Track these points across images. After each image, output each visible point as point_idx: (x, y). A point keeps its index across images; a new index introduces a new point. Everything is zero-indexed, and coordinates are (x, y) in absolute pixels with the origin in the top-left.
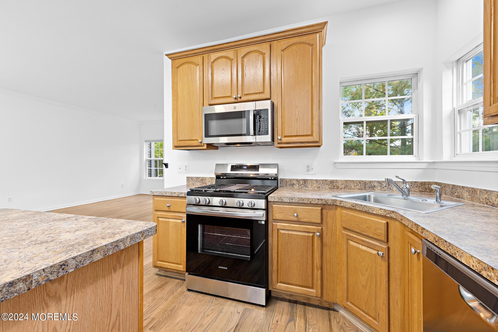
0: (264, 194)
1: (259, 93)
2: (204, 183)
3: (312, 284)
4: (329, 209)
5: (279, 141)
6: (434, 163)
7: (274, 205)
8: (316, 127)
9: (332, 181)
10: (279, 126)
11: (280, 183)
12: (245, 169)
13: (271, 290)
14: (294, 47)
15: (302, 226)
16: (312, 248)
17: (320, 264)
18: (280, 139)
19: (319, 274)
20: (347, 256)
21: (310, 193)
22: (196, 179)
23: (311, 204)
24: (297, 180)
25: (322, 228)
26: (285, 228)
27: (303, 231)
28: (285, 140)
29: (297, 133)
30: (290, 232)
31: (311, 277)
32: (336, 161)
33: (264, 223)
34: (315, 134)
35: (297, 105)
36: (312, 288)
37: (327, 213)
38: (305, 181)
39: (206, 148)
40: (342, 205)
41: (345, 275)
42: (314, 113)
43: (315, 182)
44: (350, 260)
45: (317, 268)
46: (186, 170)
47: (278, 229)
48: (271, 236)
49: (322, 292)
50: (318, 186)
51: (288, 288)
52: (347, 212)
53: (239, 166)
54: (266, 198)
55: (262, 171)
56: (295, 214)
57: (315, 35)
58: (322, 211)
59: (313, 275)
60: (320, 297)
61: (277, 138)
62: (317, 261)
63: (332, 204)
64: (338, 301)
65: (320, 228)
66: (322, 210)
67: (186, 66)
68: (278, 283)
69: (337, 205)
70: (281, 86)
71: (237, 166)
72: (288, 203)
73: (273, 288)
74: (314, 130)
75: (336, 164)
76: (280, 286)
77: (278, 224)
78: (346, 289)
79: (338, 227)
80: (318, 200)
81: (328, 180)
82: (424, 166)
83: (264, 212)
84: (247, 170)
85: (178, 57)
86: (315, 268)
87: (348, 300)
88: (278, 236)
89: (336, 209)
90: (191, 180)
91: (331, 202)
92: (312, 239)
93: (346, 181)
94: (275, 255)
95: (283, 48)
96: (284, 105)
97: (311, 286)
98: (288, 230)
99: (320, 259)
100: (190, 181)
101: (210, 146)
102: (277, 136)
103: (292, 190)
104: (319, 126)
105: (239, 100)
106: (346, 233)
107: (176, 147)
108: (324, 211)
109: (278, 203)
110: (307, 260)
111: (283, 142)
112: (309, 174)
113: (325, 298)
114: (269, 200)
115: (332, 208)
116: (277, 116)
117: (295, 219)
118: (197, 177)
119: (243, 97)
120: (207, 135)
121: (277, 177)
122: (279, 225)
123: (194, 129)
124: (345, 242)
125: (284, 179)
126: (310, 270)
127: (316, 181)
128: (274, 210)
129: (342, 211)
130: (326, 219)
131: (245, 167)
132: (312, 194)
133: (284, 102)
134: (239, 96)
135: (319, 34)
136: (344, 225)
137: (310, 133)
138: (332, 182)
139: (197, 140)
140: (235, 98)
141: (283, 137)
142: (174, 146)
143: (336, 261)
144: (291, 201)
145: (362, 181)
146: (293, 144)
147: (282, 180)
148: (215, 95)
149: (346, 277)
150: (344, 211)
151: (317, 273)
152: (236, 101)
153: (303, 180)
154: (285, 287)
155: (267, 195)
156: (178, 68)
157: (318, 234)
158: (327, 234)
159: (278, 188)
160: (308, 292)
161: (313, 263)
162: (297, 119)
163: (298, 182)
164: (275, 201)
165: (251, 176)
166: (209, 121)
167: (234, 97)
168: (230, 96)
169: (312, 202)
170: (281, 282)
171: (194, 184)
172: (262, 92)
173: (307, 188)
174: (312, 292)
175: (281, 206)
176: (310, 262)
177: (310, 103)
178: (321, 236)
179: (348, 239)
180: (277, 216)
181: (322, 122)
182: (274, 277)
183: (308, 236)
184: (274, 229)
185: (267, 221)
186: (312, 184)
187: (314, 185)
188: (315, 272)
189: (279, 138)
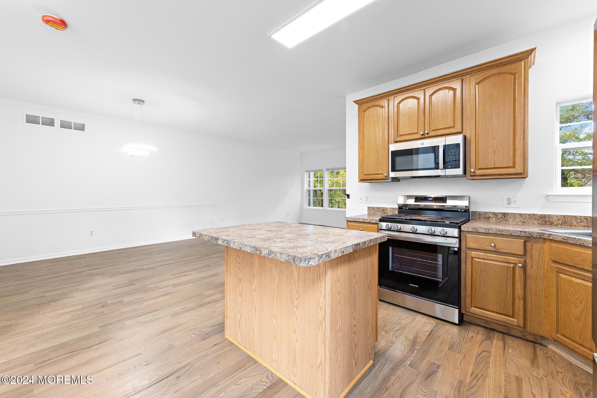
0: (457, 223)
1: (449, 128)
2: (385, 213)
3: (513, 313)
4: (535, 242)
5: (472, 174)
7: (467, 235)
8: (519, 158)
9: (543, 215)
10: (471, 159)
11: (472, 216)
12: (430, 201)
13: (463, 313)
14: (492, 79)
15: (500, 256)
16: (513, 279)
17: (523, 295)
18: (474, 172)
19: (521, 304)
20: (557, 289)
21: (511, 226)
22: (377, 209)
23: (511, 236)
24: (494, 214)
25: (525, 261)
26: (481, 257)
27: (502, 262)
28: (478, 172)
29: (495, 165)
30: (486, 261)
31: (512, 305)
32: (548, 194)
33: (457, 250)
34: (518, 166)
35: (494, 137)
36: (513, 317)
37: (532, 246)
38: (505, 215)
39: (391, 181)
40: (551, 238)
41: (554, 307)
42: (517, 144)
43: (518, 216)
44: (560, 293)
45: (519, 299)
46: (367, 200)
47: (472, 257)
48: (464, 263)
49: (525, 323)
50: (523, 221)
51: (483, 313)
52: (557, 245)
53: (423, 198)
54: (459, 228)
55: (450, 203)
56: (493, 245)
57: (519, 63)
58: (526, 244)
59: (513, 304)
60: (522, 326)
61: (469, 170)
62: (519, 291)
63: (538, 237)
64: (546, 335)
65: (523, 260)
66: (525, 242)
67: (372, 109)
68: (472, 307)
69: (545, 239)
70: (475, 119)
71: (421, 198)
72: (484, 233)
73: (466, 311)
74: (517, 161)
75: (549, 196)
76: (474, 310)
77: (472, 252)
78: (555, 321)
79: (546, 261)
80: (521, 232)
81: (536, 215)
83: (457, 240)
84: (433, 202)
85: (365, 102)
86: (517, 298)
87: (558, 331)
88: (472, 263)
89: (545, 242)
90: (372, 210)
91: (537, 235)
92: (513, 270)
93: (565, 216)
94: (469, 281)
95: (478, 81)
96: (478, 138)
97: (511, 315)
98: (484, 259)
99: (522, 290)
101: (396, 180)
102: (469, 169)
103: (487, 223)
104: (524, 156)
105: (426, 136)
106: (556, 266)
107: (362, 180)
108: (528, 244)
109: (472, 233)
110: (506, 289)
111: (476, 174)
112: (509, 207)
113: (528, 328)
114: (463, 230)
115: (539, 241)
116: (470, 149)
117: (492, 249)
119: (430, 133)
120: (393, 170)
121: (469, 209)
122: (474, 253)
123: (379, 164)
124: (555, 274)
125: (477, 212)
126: (510, 299)
127: (520, 215)
128: (467, 239)
129: (551, 244)
130: (531, 251)
131: (431, 199)
132: (513, 227)
133: (479, 135)
134: (426, 132)
135: (525, 61)
136: (554, 259)
137: (511, 165)
138: (543, 217)
139: (382, 174)
140: (422, 135)
141: (477, 169)
142: (360, 180)
143: (543, 294)
144: (488, 232)
146: (489, 176)
147: (474, 213)
148: (401, 133)
149: (556, 310)
150: (554, 245)
151: (519, 304)
152: (423, 137)
153: (502, 213)
154: (480, 312)
155: (459, 225)
156: (364, 111)
157: (520, 265)
158: (532, 267)
159: (469, 221)
160: (507, 320)
161: (513, 293)
162: (494, 152)
163: (495, 215)
164: (469, 231)
165: (435, 207)
166: (396, 157)
167: (421, 133)
168: (417, 133)
169: (513, 234)
170: (475, 307)
171: (375, 213)
172: (452, 127)
173: (506, 222)
174: (512, 321)
175: (476, 236)
176: (510, 290)
177: (512, 133)
178: (524, 268)
179: (558, 272)
180: (472, 245)
181: (527, 154)
182: (468, 301)
183: (508, 267)
184: (467, 256)
185: (460, 248)
186: (515, 218)
187: (517, 219)
188: (517, 302)
189: (472, 170)
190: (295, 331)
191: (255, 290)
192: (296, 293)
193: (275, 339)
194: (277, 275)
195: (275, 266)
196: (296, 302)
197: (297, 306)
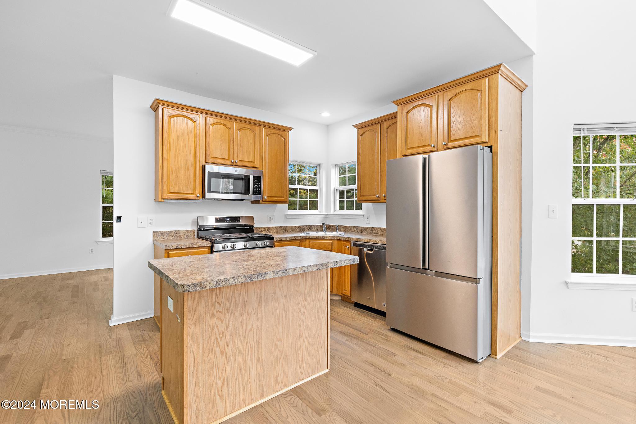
2: (177, 237)
6: (327, 214)
10: (264, 189)
12: (228, 221)
14: (274, 136)
22: (167, 233)
29: (276, 195)
34: (286, 197)
40: (310, 238)
42: (285, 183)
43: (275, 229)
46: (151, 224)
50: (277, 231)
57: (286, 132)
67: (180, 119)
71: (220, 218)
74: (285, 194)
75: (286, 215)
81: (282, 227)
82: (323, 216)
84: (231, 221)
85: (170, 105)
90: (159, 234)
91: (304, 237)
93: (292, 226)
95: (268, 134)
100: (159, 236)
105: (235, 164)
107: (165, 199)
112: (271, 223)
118: (168, 231)
119: (238, 162)
120: (209, 191)
123: (189, 183)
127: (276, 227)
131: (228, 219)
134: (236, 161)
137: (283, 196)
138: (285, 228)
139: (193, 194)
140: (232, 162)
145: (299, 226)
146: (272, 202)
148: (214, 155)
156: (170, 117)
163: (264, 229)
166: (212, 179)
168: (228, 159)
171: (164, 239)
172: (253, 162)
187: (275, 231)
189: (265, 197)
190: (302, 336)
191: (250, 330)
192: (303, 302)
193: (280, 361)
194: (282, 297)
195: (280, 289)
196: (303, 310)
197: (304, 313)
